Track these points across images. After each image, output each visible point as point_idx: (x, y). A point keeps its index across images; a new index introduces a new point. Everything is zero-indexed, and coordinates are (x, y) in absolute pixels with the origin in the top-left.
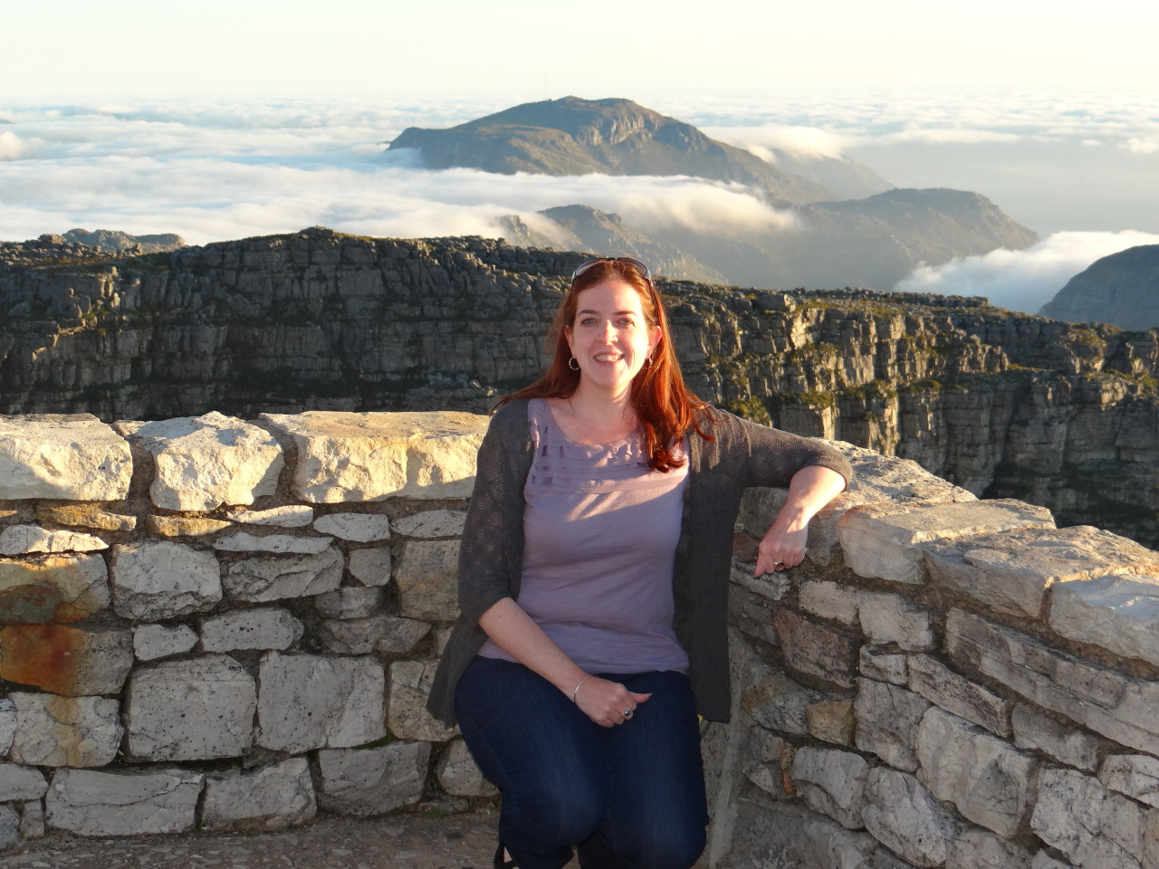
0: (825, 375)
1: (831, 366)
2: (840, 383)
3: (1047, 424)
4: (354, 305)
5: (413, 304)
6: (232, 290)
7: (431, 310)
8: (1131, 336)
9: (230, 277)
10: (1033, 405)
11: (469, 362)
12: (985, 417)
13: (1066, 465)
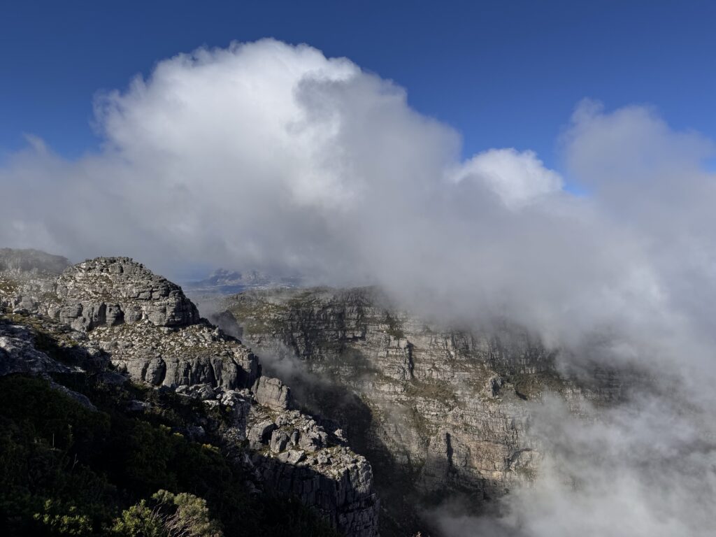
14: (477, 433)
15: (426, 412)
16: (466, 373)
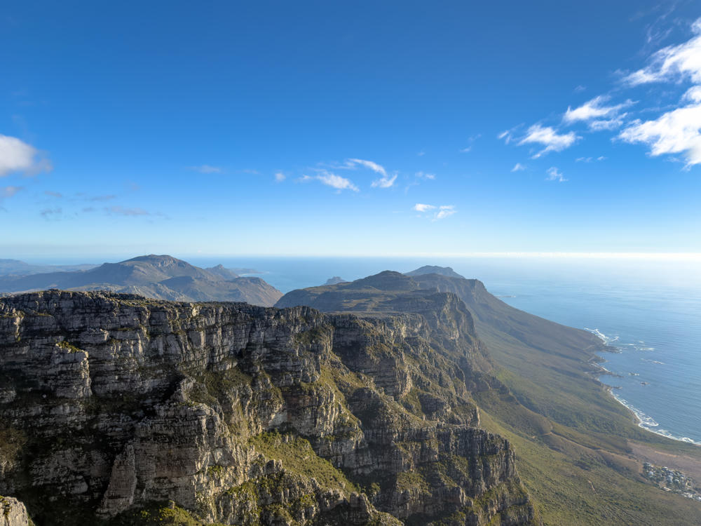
0: (202, 323)
1: (203, 320)
2: (205, 324)
3: (259, 332)
4: (65, 310)
5: (83, 308)
6: (25, 307)
7: (88, 311)
8: (281, 310)
9: (26, 303)
10: (255, 328)
11: (99, 324)
12: (243, 331)
13: (264, 342)
14: (167, 440)
15: (110, 429)
16: (155, 380)
